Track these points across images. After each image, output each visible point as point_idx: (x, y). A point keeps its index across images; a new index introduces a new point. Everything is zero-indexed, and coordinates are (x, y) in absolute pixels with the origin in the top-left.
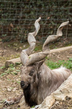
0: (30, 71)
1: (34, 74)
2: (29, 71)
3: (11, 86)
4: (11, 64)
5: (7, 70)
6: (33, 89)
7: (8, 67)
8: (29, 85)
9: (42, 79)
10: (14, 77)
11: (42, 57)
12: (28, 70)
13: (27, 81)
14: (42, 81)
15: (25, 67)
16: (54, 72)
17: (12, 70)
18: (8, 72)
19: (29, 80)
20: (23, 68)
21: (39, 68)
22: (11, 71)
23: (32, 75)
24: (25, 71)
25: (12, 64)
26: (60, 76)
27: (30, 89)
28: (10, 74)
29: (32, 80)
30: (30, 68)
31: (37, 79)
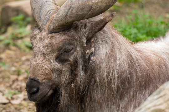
0: (59, 49)
1: (71, 59)
2: (55, 47)
3: (10, 86)
4: (18, 15)
5: (5, 32)
6: (68, 105)
7: (9, 24)
8: (56, 91)
9: (97, 74)
10: (24, 58)
11: (100, 4)
12: (51, 44)
13: (48, 79)
14: (96, 81)
15: (44, 33)
16: (139, 51)
17: (19, 36)
18: (7, 41)
19: (54, 76)
20: (38, 36)
21: (89, 40)
22: (16, 38)
23: (66, 60)
24: (44, 47)
25: (21, 17)
26: (160, 66)
27: (57, 104)
28: (13, 48)
29: (65, 77)
30: (59, 39)
31: (82, 73)
